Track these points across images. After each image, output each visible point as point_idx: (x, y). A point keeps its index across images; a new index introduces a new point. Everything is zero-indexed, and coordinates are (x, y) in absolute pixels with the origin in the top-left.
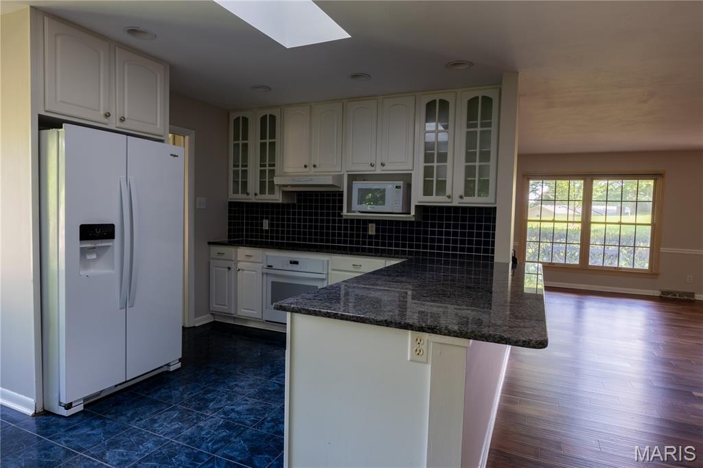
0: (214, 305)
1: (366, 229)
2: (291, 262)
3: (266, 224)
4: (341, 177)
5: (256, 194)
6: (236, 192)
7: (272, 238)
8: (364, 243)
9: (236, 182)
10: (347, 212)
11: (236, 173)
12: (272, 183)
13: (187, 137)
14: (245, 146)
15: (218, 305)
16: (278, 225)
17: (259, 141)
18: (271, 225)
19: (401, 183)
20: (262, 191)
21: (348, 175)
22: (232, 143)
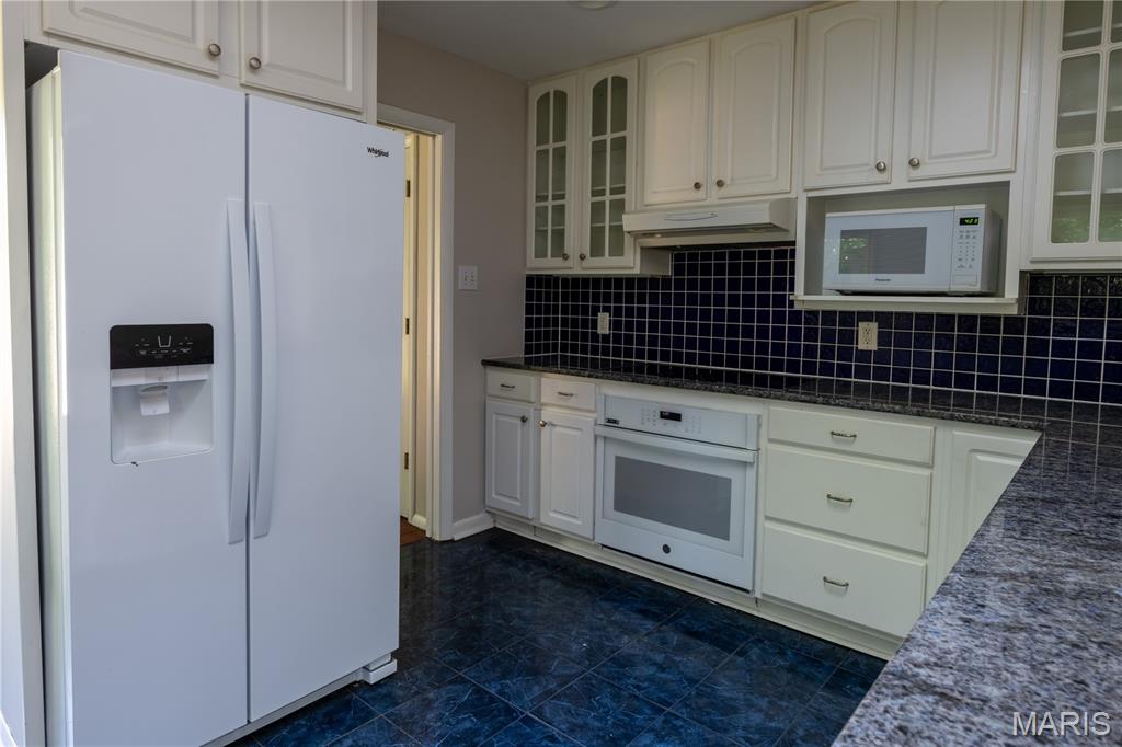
0: (494, 496)
1: (849, 337)
2: (663, 416)
3: (604, 323)
4: (788, 206)
5: (582, 257)
6: (540, 254)
7: (617, 352)
8: (845, 371)
9: (541, 233)
10: (806, 294)
11: (541, 214)
12: (618, 230)
13: (439, 138)
14: (561, 155)
15: (500, 494)
16: (629, 325)
17: (589, 140)
18: (616, 325)
19: (978, 209)
20: (597, 250)
21: (809, 199)
22: (533, 148)
